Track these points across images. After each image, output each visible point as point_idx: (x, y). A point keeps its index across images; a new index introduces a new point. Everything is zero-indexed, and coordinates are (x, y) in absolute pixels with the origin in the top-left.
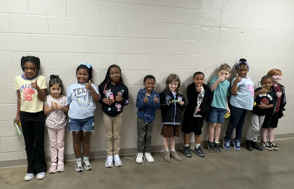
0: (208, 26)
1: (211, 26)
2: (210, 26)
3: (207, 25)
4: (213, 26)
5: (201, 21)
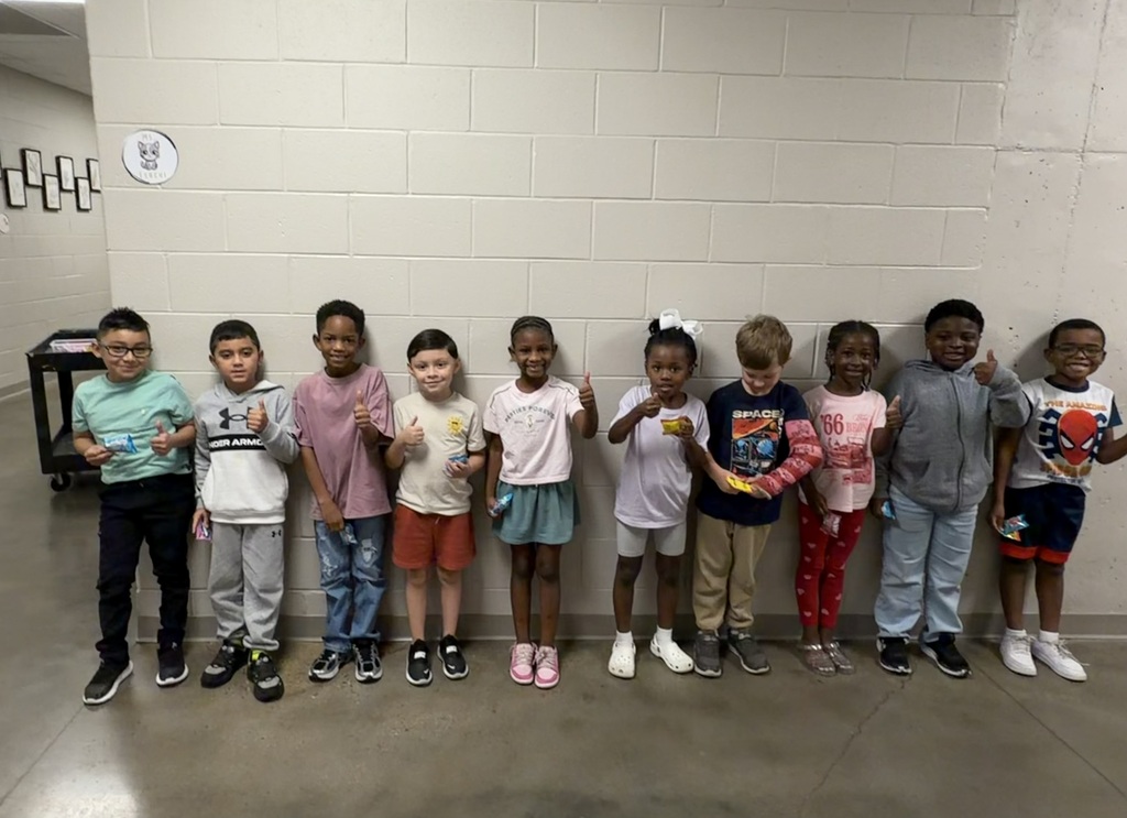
0: (1031, 150)
1: (1043, 150)
2: (1040, 147)
3: (1023, 143)
4: (1051, 150)
5: (1000, 127)
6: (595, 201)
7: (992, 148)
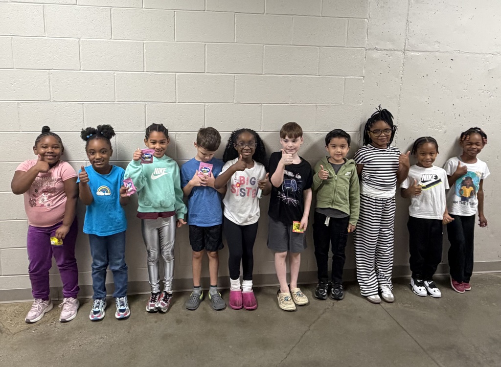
0: (381, 50)
1: (387, 50)
2: (385, 48)
3: (378, 47)
4: (390, 50)
5: (367, 39)
6: (177, 74)
7: (364, 49)
